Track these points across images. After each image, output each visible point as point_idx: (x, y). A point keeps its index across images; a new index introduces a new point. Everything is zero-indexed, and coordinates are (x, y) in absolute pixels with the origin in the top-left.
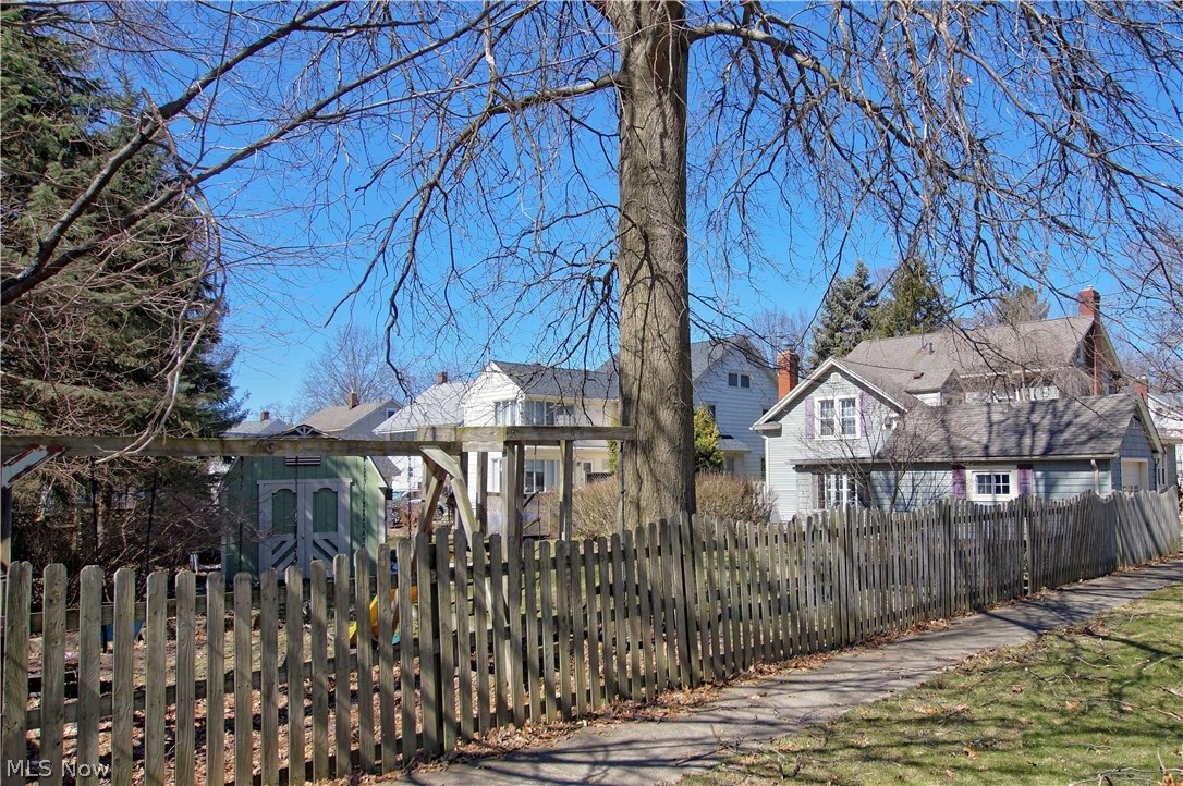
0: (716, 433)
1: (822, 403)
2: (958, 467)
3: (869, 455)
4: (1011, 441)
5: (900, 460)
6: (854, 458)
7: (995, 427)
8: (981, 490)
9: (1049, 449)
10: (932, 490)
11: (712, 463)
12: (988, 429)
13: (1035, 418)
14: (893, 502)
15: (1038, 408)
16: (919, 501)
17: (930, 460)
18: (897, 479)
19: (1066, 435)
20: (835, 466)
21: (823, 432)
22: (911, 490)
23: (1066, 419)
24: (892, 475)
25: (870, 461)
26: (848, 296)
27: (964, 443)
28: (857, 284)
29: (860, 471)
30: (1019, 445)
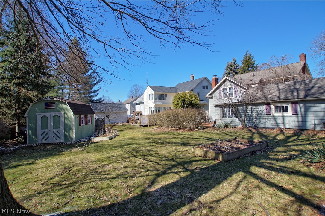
0: (199, 99)
1: (223, 89)
2: (268, 104)
3: (237, 102)
4: (289, 95)
5: (247, 103)
6: (232, 103)
7: (281, 90)
8: (276, 111)
9: (306, 96)
10: (259, 111)
11: (198, 106)
12: (279, 91)
13: (297, 86)
14: (245, 116)
15: (297, 83)
16: (254, 115)
17: (258, 102)
18: (246, 108)
19: (312, 91)
20: (226, 105)
21: (224, 97)
22: (251, 112)
23: (311, 86)
24: (245, 107)
25: (237, 103)
26: (231, 66)
27: (270, 96)
28: (233, 63)
29: (235, 106)
30: (292, 95)
